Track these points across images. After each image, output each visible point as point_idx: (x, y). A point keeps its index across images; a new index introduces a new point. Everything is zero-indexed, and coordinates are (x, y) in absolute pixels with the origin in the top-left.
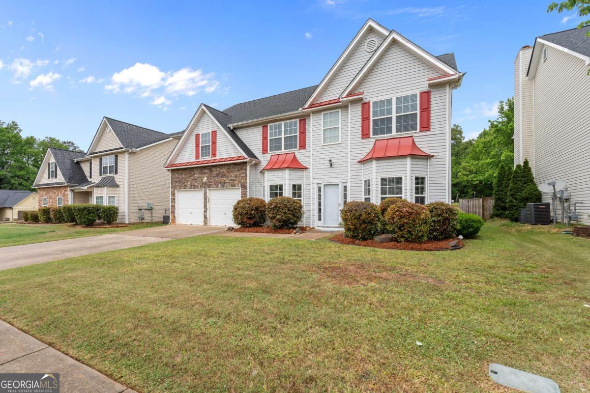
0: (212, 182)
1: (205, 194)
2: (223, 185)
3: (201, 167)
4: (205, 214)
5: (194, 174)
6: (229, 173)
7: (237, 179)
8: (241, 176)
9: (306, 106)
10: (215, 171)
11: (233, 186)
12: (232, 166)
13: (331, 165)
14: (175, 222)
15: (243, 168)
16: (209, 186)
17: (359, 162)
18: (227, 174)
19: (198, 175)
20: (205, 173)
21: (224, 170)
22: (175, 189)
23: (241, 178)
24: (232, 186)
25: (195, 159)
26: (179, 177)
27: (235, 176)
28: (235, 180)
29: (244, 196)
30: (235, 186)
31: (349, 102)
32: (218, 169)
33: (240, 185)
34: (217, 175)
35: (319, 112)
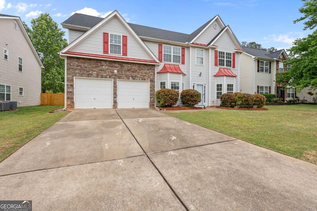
0: (123, 74)
1: (115, 83)
2: (134, 78)
3: (111, 61)
4: (115, 99)
5: (102, 66)
6: (139, 70)
7: (147, 75)
8: (150, 73)
9: (191, 42)
10: (126, 67)
11: (144, 79)
12: (142, 65)
13: (200, 75)
14: (73, 107)
15: (152, 68)
16: (120, 78)
17: (214, 76)
18: (138, 71)
19: (107, 67)
20: (116, 67)
21: (136, 68)
22: (73, 76)
23: (150, 75)
24: (142, 79)
25: (103, 53)
26: (81, 66)
27: (146, 73)
28: (145, 76)
29: (152, 87)
30: (145, 80)
31: (210, 48)
32: (129, 66)
33: (149, 79)
34: (128, 70)
35: (195, 47)
